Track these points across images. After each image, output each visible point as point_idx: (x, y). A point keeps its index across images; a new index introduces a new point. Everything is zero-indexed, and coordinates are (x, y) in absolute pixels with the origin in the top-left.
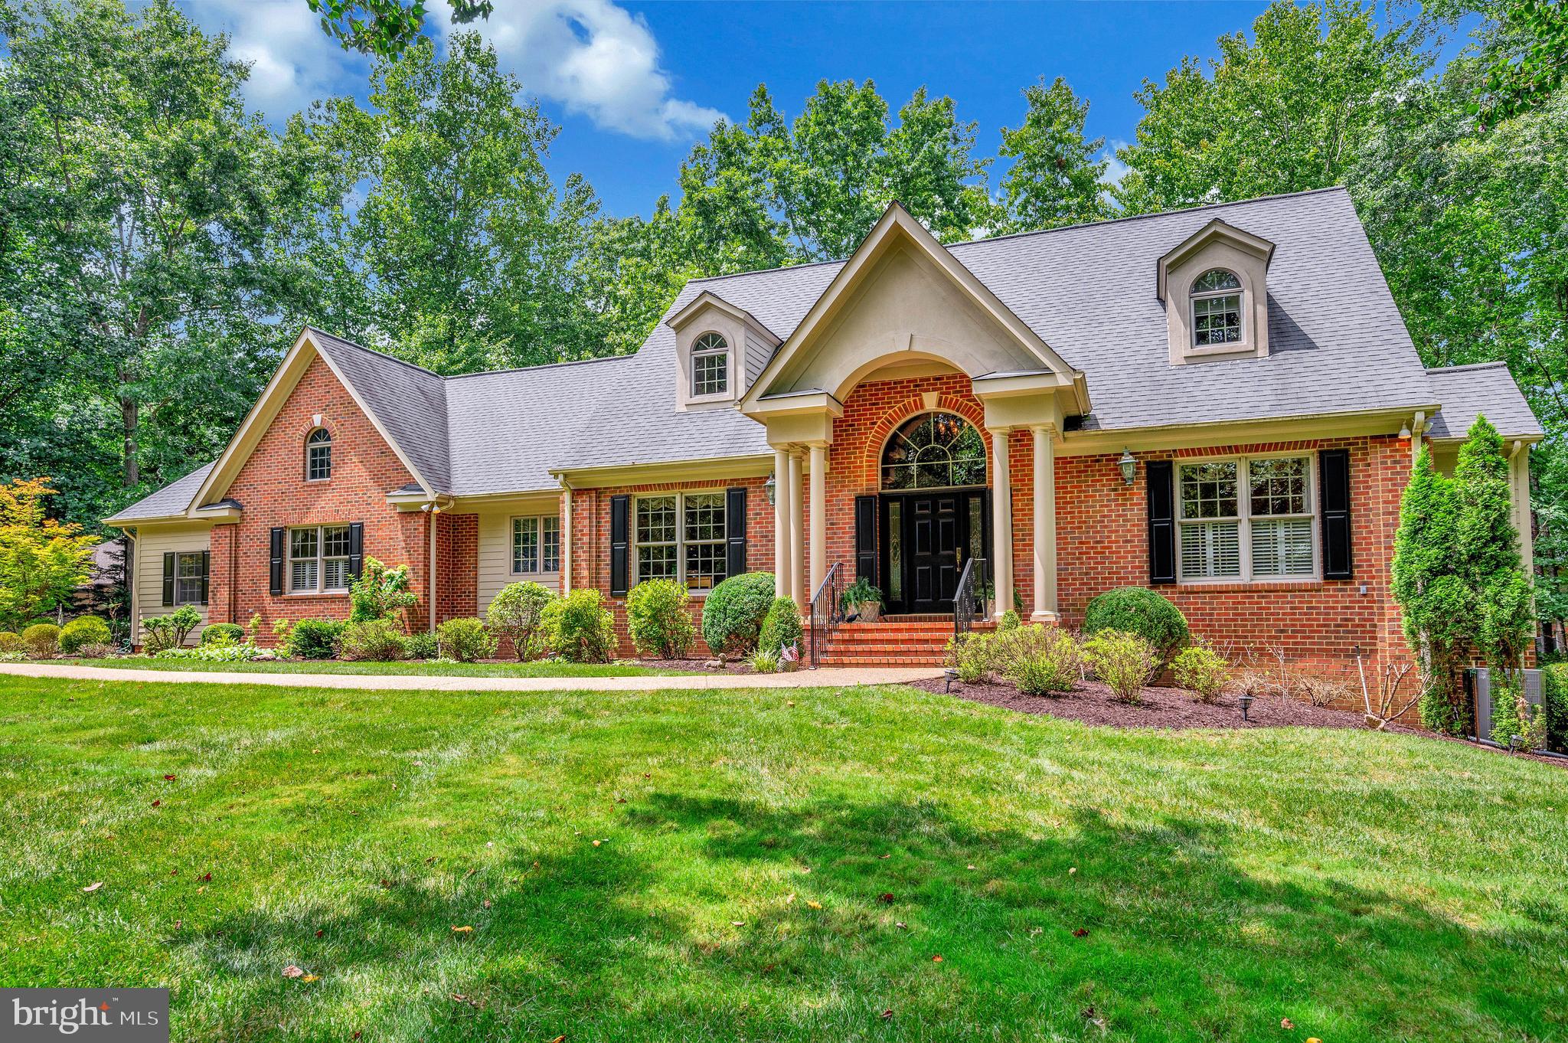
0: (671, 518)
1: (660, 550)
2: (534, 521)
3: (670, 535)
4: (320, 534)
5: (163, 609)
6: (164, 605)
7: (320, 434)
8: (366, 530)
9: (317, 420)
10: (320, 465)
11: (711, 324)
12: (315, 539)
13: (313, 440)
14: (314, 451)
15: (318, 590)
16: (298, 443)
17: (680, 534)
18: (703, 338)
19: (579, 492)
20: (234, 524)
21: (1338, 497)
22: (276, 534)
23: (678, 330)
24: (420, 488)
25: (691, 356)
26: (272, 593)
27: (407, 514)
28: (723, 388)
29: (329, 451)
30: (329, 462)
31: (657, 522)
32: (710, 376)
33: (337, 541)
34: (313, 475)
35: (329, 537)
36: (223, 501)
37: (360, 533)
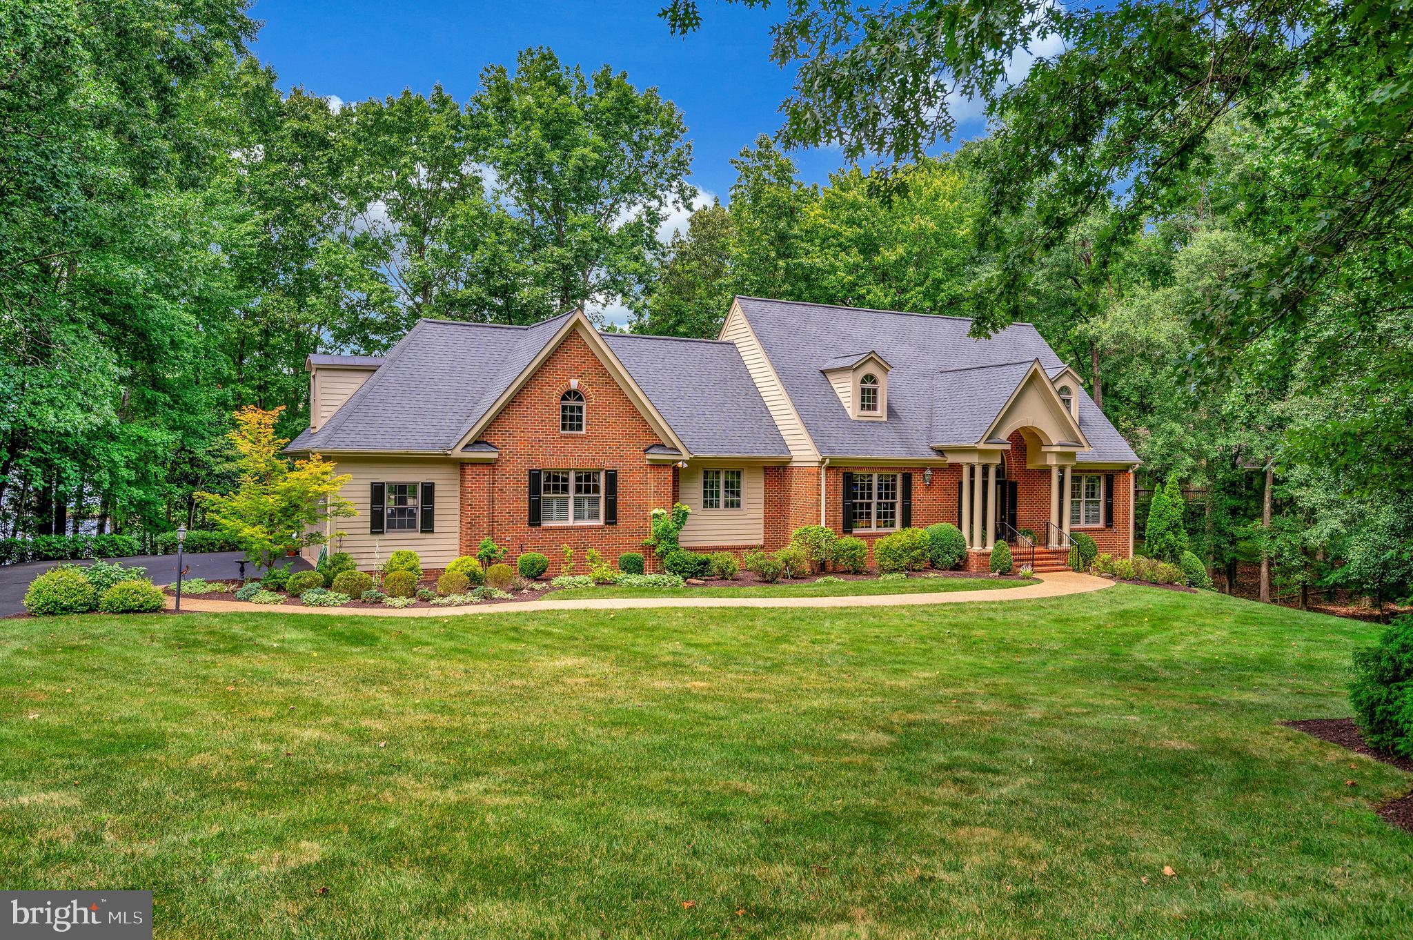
0: (870, 487)
1: (861, 504)
2: (718, 472)
3: (870, 497)
4: (573, 475)
5: (370, 537)
6: (372, 533)
7: (570, 394)
8: (620, 476)
9: (574, 383)
10: (571, 420)
11: (870, 369)
12: (566, 480)
13: (564, 398)
14: (564, 408)
15: (570, 522)
16: (555, 401)
17: (875, 496)
18: (866, 377)
19: (828, 468)
20: (489, 464)
21: (1109, 493)
22: (534, 476)
23: (855, 370)
24: (676, 449)
25: (859, 386)
26: (530, 525)
27: (657, 465)
28: (875, 408)
29: (580, 409)
30: (580, 419)
31: (862, 489)
32: (868, 399)
33: (586, 483)
34: (564, 427)
35: (578, 479)
36: (478, 442)
37: (612, 477)
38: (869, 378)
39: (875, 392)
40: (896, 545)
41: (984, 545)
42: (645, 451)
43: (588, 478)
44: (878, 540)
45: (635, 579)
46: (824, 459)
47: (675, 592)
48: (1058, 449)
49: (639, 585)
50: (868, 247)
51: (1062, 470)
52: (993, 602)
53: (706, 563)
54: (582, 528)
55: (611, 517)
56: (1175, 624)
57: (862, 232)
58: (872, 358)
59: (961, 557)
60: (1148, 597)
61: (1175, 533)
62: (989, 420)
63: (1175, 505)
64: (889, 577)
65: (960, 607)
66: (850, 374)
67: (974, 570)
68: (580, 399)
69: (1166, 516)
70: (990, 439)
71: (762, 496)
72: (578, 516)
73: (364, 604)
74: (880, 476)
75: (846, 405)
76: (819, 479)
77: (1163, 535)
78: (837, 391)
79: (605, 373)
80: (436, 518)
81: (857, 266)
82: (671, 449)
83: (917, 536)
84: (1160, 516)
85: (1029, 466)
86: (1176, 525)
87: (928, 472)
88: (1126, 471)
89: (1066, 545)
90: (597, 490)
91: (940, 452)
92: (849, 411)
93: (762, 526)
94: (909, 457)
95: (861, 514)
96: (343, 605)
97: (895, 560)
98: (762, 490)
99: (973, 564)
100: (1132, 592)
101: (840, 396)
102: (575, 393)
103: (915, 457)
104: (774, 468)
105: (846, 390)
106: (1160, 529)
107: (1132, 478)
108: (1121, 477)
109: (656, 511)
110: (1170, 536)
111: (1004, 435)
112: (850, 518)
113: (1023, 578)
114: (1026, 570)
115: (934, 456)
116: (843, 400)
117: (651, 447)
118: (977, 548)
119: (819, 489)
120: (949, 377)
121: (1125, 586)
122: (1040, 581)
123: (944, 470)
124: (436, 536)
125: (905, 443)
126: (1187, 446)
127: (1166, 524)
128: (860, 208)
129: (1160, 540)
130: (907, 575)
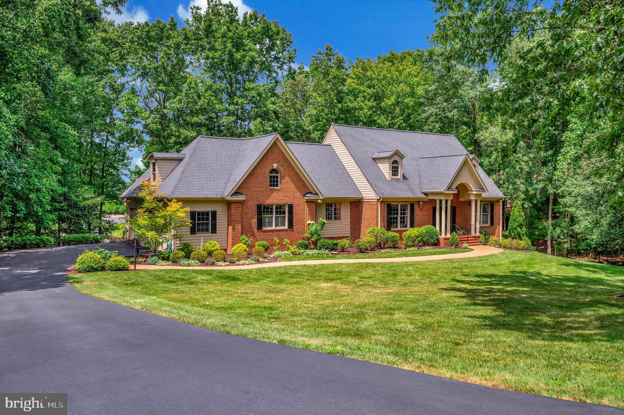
0: (397, 210)
1: (394, 217)
2: (331, 204)
3: (397, 214)
4: (274, 207)
5: (190, 236)
6: (191, 234)
7: (273, 171)
8: (294, 207)
9: (275, 166)
10: (274, 182)
11: (396, 158)
12: (271, 209)
13: (271, 173)
14: (271, 177)
15: (274, 228)
16: (268, 174)
17: (399, 214)
18: (394, 161)
19: (382, 202)
20: (240, 202)
21: (492, 211)
22: (259, 207)
23: (390, 158)
24: (317, 194)
25: (391, 165)
26: (258, 229)
27: (309, 202)
28: (398, 175)
29: (277, 177)
30: (277, 181)
31: (394, 211)
32: (395, 171)
33: (280, 209)
34: (271, 185)
35: (277, 208)
36: (237, 193)
37: (291, 207)
38: (395, 162)
39: (397, 168)
40: (413, 235)
41: (446, 234)
42: (304, 195)
43: (280, 208)
44: (404, 233)
45: (310, 252)
46: (380, 198)
47: (328, 257)
48: (475, 193)
49: (312, 255)
50: (378, 98)
51: (476, 201)
52: (462, 259)
53: (336, 244)
54: (279, 230)
55: (291, 225)
56: (536, 265)
57: (375, 91)
58: (397, 153)
59: (437, 239)
60: (519, 255)
61: (521, 228)
62: (448, 181)
63: (520, 216)
64: (411, 249)
65: (451, 261)
66: (388, 160)
67: (442, 245)
68: (277, 173)
69: (517, 220)
70: (449, 188)
71: (349, 214)
72: (277, 225)
73: (207, 265)
74: (401, 205)
75: (385, 174)
76: (378, 207)
77: (516, 229)
78: (381, 167)
79: (288, 161)
80: (217, 227)
81: (373, 107)
82: (315, 194)
83: (420, 231)
84: (514, 221)
85: (461, 200)
86: (521, 225)
87: (421, 203)
88: (499, 201)
89: (478, 234)
90: (284, 213)
91: (426, 194)
92: (387, 177)
93: (349, 228)
94: (413, 196)
95: (394, 222)
96: (198, 266)
97: (412, 241)
98: (349, 212)
99: (442, 243)
100: (512, 253)
101: (382, 169)
102: (275, 170)
103: (416, 196)
104: (354, 202)
105: (385, 168)
106: (515, 226)
107: (501, 204)
108: (497, 203)
109: (309, 222)
110: (519, 229)
111: (454, 187)
112: (390, 224)
113: (465, 248)
114: (465, 245)
115: (423, 196)
116: (384, 172)
117: (307, 194)
118: (443, 236)
119: (377, 211)
120: (426, 160)
121: (508, 251)
122: (472, 250)
123: (427, 202)
124: (217, 234)
125: (411, 190)
126: (521, 189)
127: (517, 224)
128: (373, 79)
129: (515, 231)
130: (418, 248)
